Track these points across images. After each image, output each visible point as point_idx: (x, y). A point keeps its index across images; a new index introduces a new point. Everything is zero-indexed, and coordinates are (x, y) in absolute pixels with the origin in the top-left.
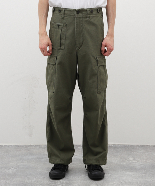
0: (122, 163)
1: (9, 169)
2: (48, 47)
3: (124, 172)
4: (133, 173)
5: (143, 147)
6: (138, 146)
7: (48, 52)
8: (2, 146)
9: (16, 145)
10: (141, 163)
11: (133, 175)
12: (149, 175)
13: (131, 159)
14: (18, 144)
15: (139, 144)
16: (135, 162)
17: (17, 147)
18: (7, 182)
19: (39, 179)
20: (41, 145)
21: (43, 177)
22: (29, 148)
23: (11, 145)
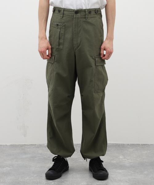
0: (112, 162)
1: (4, 167)
3: (114, 170)
4: (123, 171)
5: (133, 145)
6: (128, 144)
9: (11, 145)
10: (130, 161)
11: (123, 173)
12: (138, 173)
13: (121, 157)
14: (13, 144)
15: (130, 143)
16: (125, 160)
17: (12, 146)
18: (1, 180)
19: (32, 178)
20: (35, 145)
21: (35, 175)
22: (23, 147)
23: (6, 145)
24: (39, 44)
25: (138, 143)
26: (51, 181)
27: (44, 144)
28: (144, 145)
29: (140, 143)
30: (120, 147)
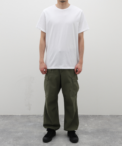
0: (81, 129)
1: (18, 133)
2: (45, 69)
3: (82, 135)
4: (87, 136)
5: (93, 116)
6: (91, 115)
7: (45, 72)
8: (13, 115)
9: (21, 115)
10: (91, 129)
11: (87, 138)
12: (95, 137)
13: (86, 125)
14: (22, 115)
15: (91, 114)
16: (88, 128)
18: (18, 143)
19: (35, 141)
20: (36, 115)
21: (37, 139)
22: (29, 117)
23: (18, 115)
24: (40, 66)
25: (96, 115)
26: (46, 143)
27: (41, 115)
28: (100, 116)
29: (98, 115)
30: (86, 117)
